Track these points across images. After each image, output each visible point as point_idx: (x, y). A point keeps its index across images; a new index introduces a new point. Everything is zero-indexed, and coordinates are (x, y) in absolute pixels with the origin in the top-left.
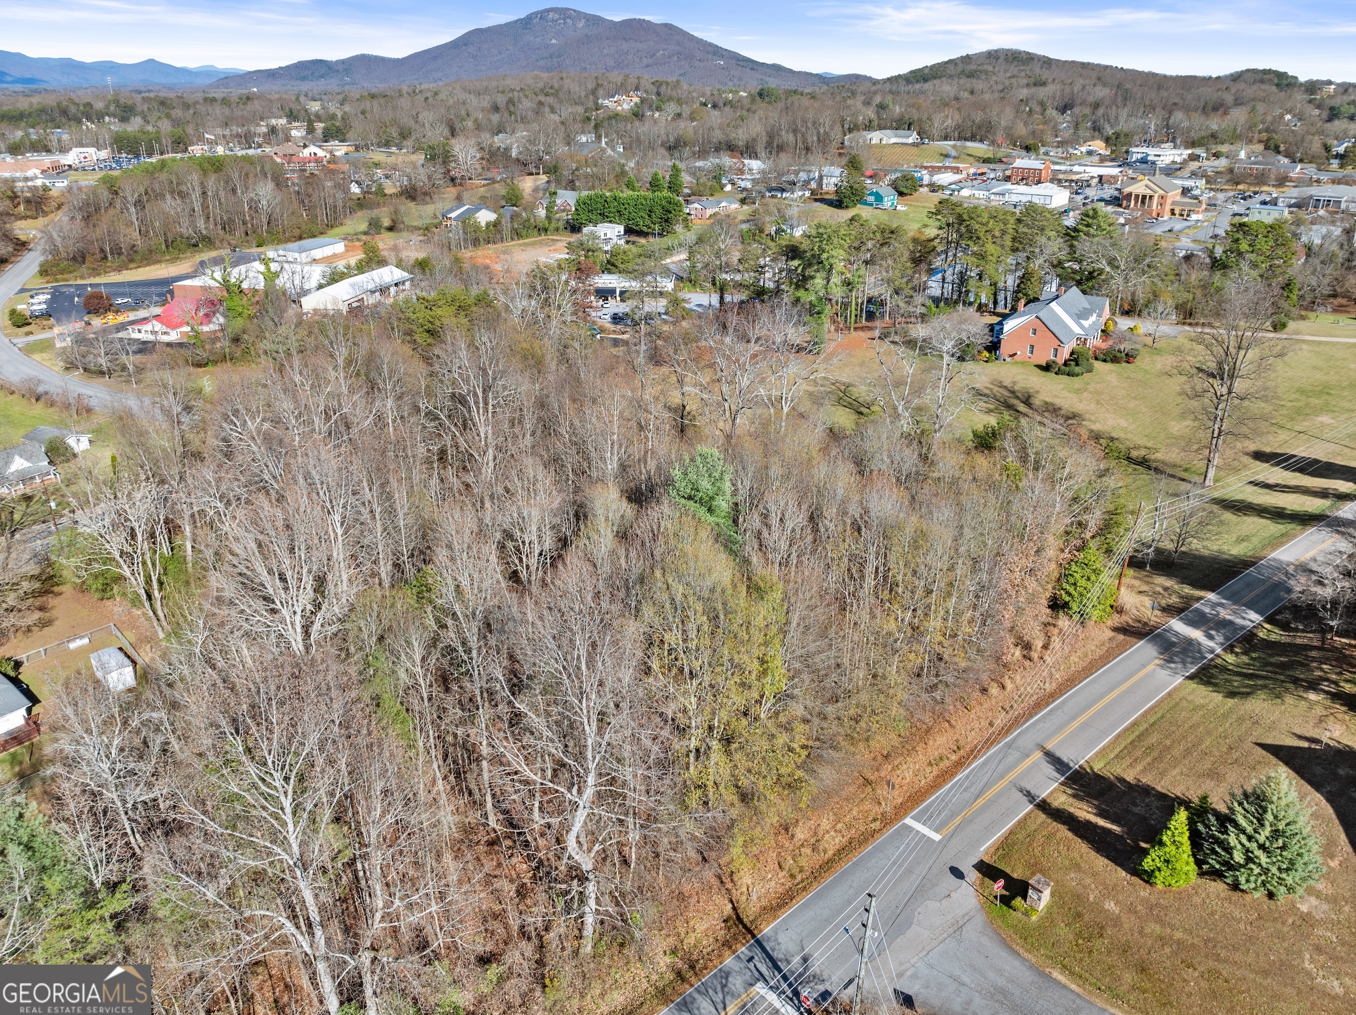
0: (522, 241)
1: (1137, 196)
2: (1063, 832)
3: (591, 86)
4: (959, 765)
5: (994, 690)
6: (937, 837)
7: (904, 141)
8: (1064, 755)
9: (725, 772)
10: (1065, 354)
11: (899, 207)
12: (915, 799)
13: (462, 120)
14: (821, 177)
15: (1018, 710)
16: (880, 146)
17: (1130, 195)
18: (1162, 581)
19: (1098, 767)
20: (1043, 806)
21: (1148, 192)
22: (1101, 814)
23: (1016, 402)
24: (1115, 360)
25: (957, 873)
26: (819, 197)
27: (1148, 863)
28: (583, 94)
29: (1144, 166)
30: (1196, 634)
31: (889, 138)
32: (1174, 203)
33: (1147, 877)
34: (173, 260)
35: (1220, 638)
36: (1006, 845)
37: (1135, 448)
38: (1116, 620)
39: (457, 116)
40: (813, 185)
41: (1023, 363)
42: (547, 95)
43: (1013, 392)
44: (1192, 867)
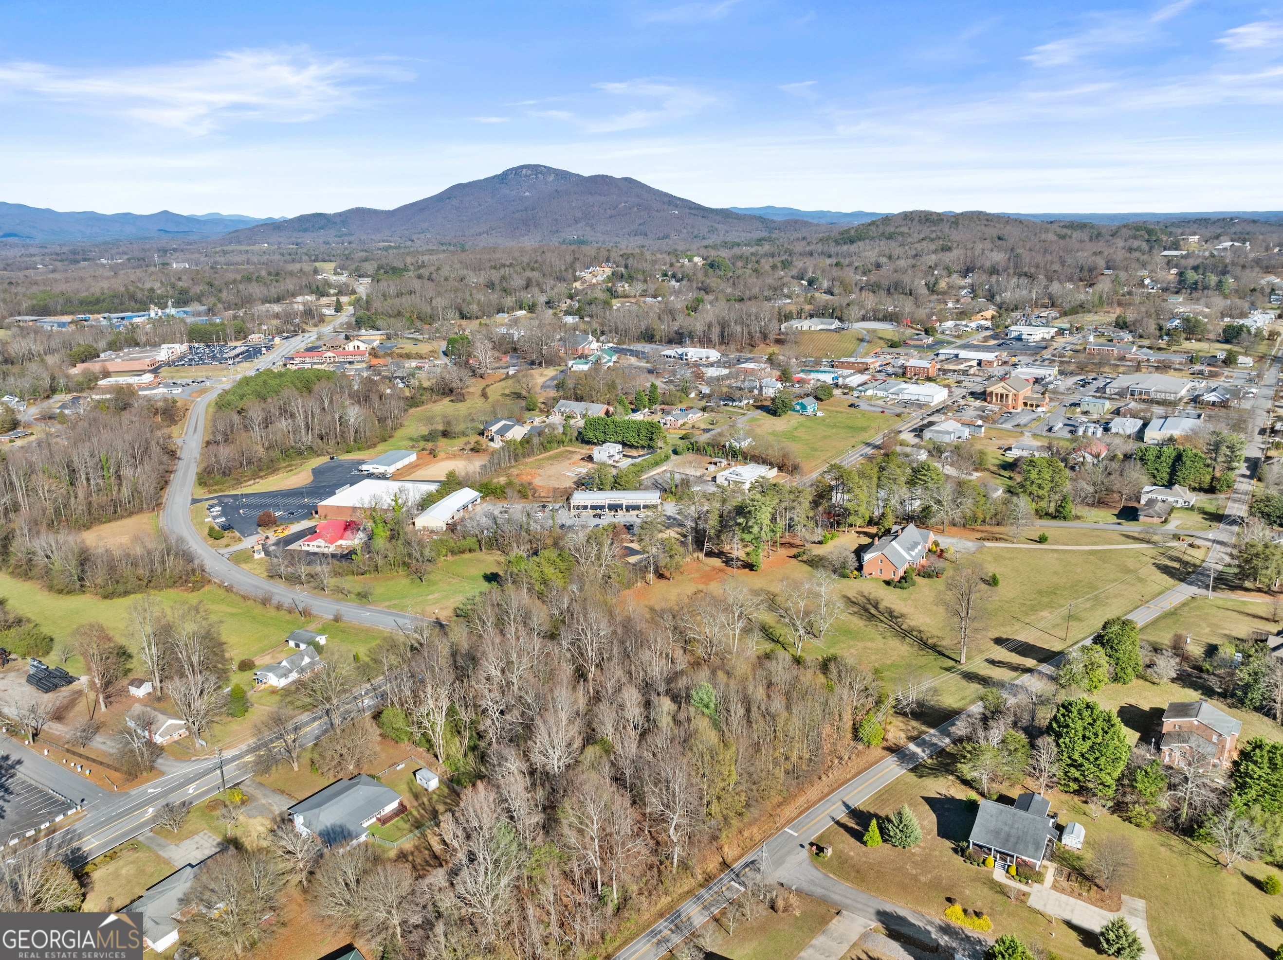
0: (548, 454)
1: (997, 395)
2: (842, 831)
3: (569, 259)
4: (808, 808)
5: (824, 778)
6: (796, 834)
7: (828, 327)
8: (850, 803)
9: (718, 809)
10: (900, 573)
11: (818, 414)
12: (789, 821)
13: (469, 304)
14: (761, 387)
15: (835, 786)
16: (809, 332)
17: (991, 393)
18: (914, 723)
19: (861, 808)
20: (838, 823)
21: (1005, 392)
22: (857, 824)
23: (870, 607)
24: (929, 576)
25: (802, 846)
26: (760, 404)
27: (865, 839)
28: (563, 268)
29: (1019, 343)
30: (918, 750)
31: (816, 325)
32: (1025, 398)
33: (864, 843)
34: (289, 468)
35: (928, 752)
36: (821, 837)
37: (932, 637)
38: (885, 744)
39: (464, 300)
40: (756, 392)
41: (876, 579)
42: (533, 269)
43: (869, 600)
44: (880, 839)
